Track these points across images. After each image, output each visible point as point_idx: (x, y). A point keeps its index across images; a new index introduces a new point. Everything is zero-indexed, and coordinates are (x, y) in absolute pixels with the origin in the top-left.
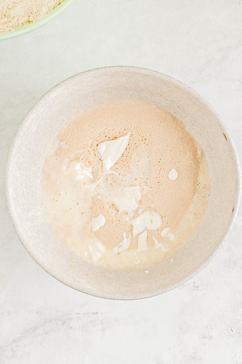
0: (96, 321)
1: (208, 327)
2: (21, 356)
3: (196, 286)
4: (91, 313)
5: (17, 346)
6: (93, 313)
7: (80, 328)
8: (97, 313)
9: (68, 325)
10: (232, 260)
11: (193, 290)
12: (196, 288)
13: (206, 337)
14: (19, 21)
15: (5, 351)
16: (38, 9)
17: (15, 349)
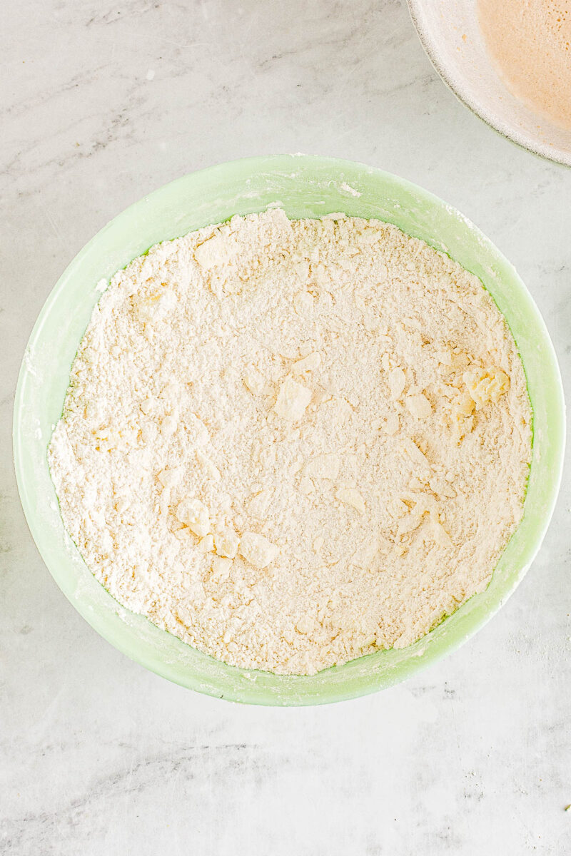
0: (242, 763)
1: (475, 774)
2: (88, 835)
3: (450, 690)
4: (232, 745)
5: (79, 814)
6: (236, 746)
7: (209, 777)
8: (244, 746)
9: (186, 771)
10: (524, 636)
11: (444, 698)
12: (449, 695)
13: (469, 796)
14: (354, 641)
15: (55, 824)
16: (394, 617)
17: (76, 820)
